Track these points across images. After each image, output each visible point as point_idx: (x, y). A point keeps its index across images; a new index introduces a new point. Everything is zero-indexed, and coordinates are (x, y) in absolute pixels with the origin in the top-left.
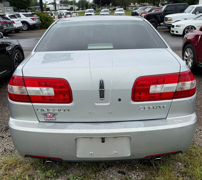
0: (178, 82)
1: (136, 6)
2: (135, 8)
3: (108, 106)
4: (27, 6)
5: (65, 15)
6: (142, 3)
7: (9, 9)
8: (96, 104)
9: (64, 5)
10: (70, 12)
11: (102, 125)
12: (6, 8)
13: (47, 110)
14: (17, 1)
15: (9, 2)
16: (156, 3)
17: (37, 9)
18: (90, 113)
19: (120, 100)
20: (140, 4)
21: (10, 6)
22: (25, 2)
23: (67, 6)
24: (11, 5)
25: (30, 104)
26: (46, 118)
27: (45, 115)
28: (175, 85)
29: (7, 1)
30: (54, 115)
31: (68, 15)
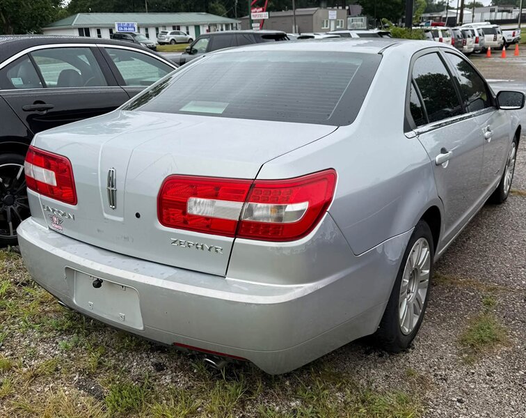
0: (245, 201)
4: (400, 14)
5: (477, 35)
7: (358, 23)
8: (106, 215)
9: (503, 9)
10: (494, 28)
11: (112, 257)
12: (351, 18)
14: (378, 3)
15: (361, 4)
17: (423, 21)
18: (99, 231)
19: (138, 215)
21: (360, 15)
22: (397, 4)
23: (509, 12)
24: (363, 13)
27: (52, 218)
28: (238, 205)
29: (358, 3)
31: (485, 36)
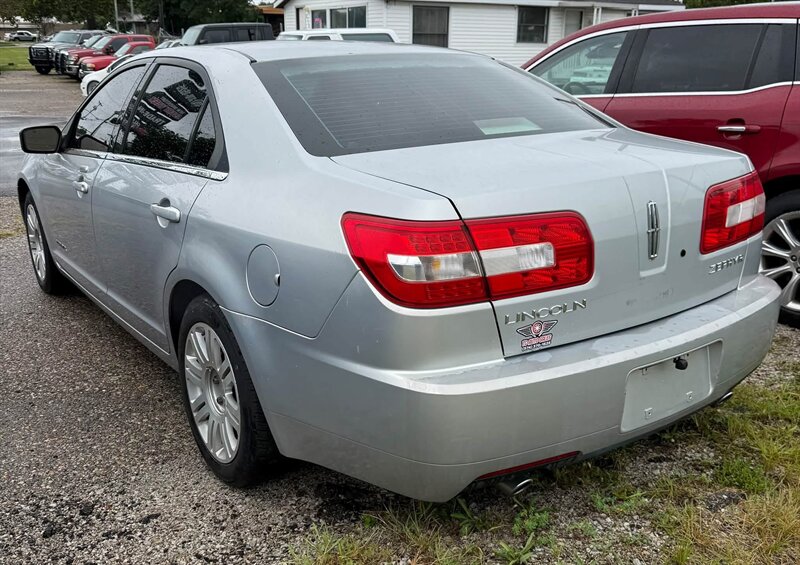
1: (17, 29)
2: (16, 35)
3: (663, 274)
6: (40, 17)
8: (643, 274)
13: (533, 314)
16: (99, 18)
18: (628, 303)
19: (683, 253)
20: (36, 22)
25: (486, 305)
26: (526, 343)
27: (526, 332)
30: (549, 326)
